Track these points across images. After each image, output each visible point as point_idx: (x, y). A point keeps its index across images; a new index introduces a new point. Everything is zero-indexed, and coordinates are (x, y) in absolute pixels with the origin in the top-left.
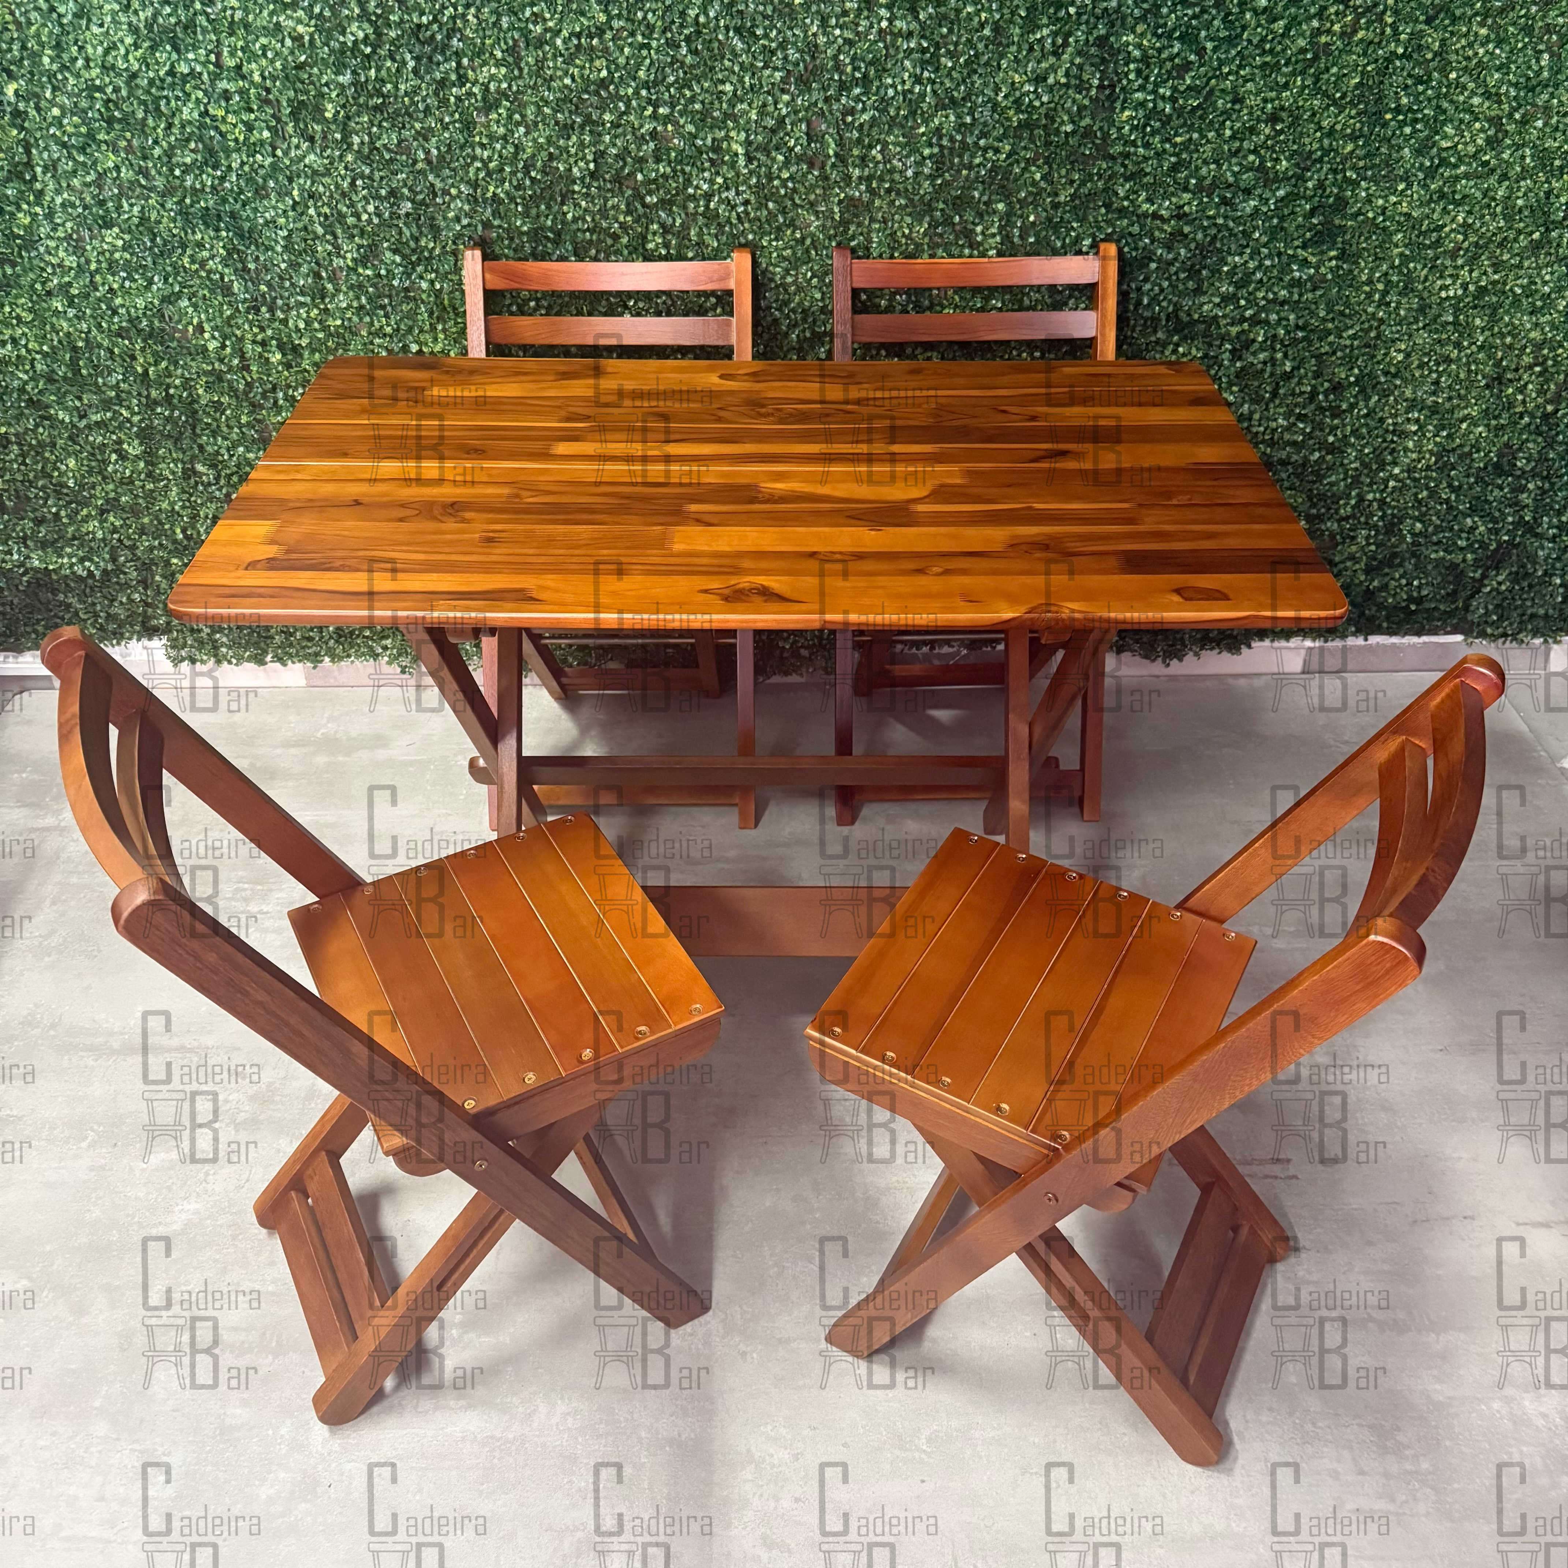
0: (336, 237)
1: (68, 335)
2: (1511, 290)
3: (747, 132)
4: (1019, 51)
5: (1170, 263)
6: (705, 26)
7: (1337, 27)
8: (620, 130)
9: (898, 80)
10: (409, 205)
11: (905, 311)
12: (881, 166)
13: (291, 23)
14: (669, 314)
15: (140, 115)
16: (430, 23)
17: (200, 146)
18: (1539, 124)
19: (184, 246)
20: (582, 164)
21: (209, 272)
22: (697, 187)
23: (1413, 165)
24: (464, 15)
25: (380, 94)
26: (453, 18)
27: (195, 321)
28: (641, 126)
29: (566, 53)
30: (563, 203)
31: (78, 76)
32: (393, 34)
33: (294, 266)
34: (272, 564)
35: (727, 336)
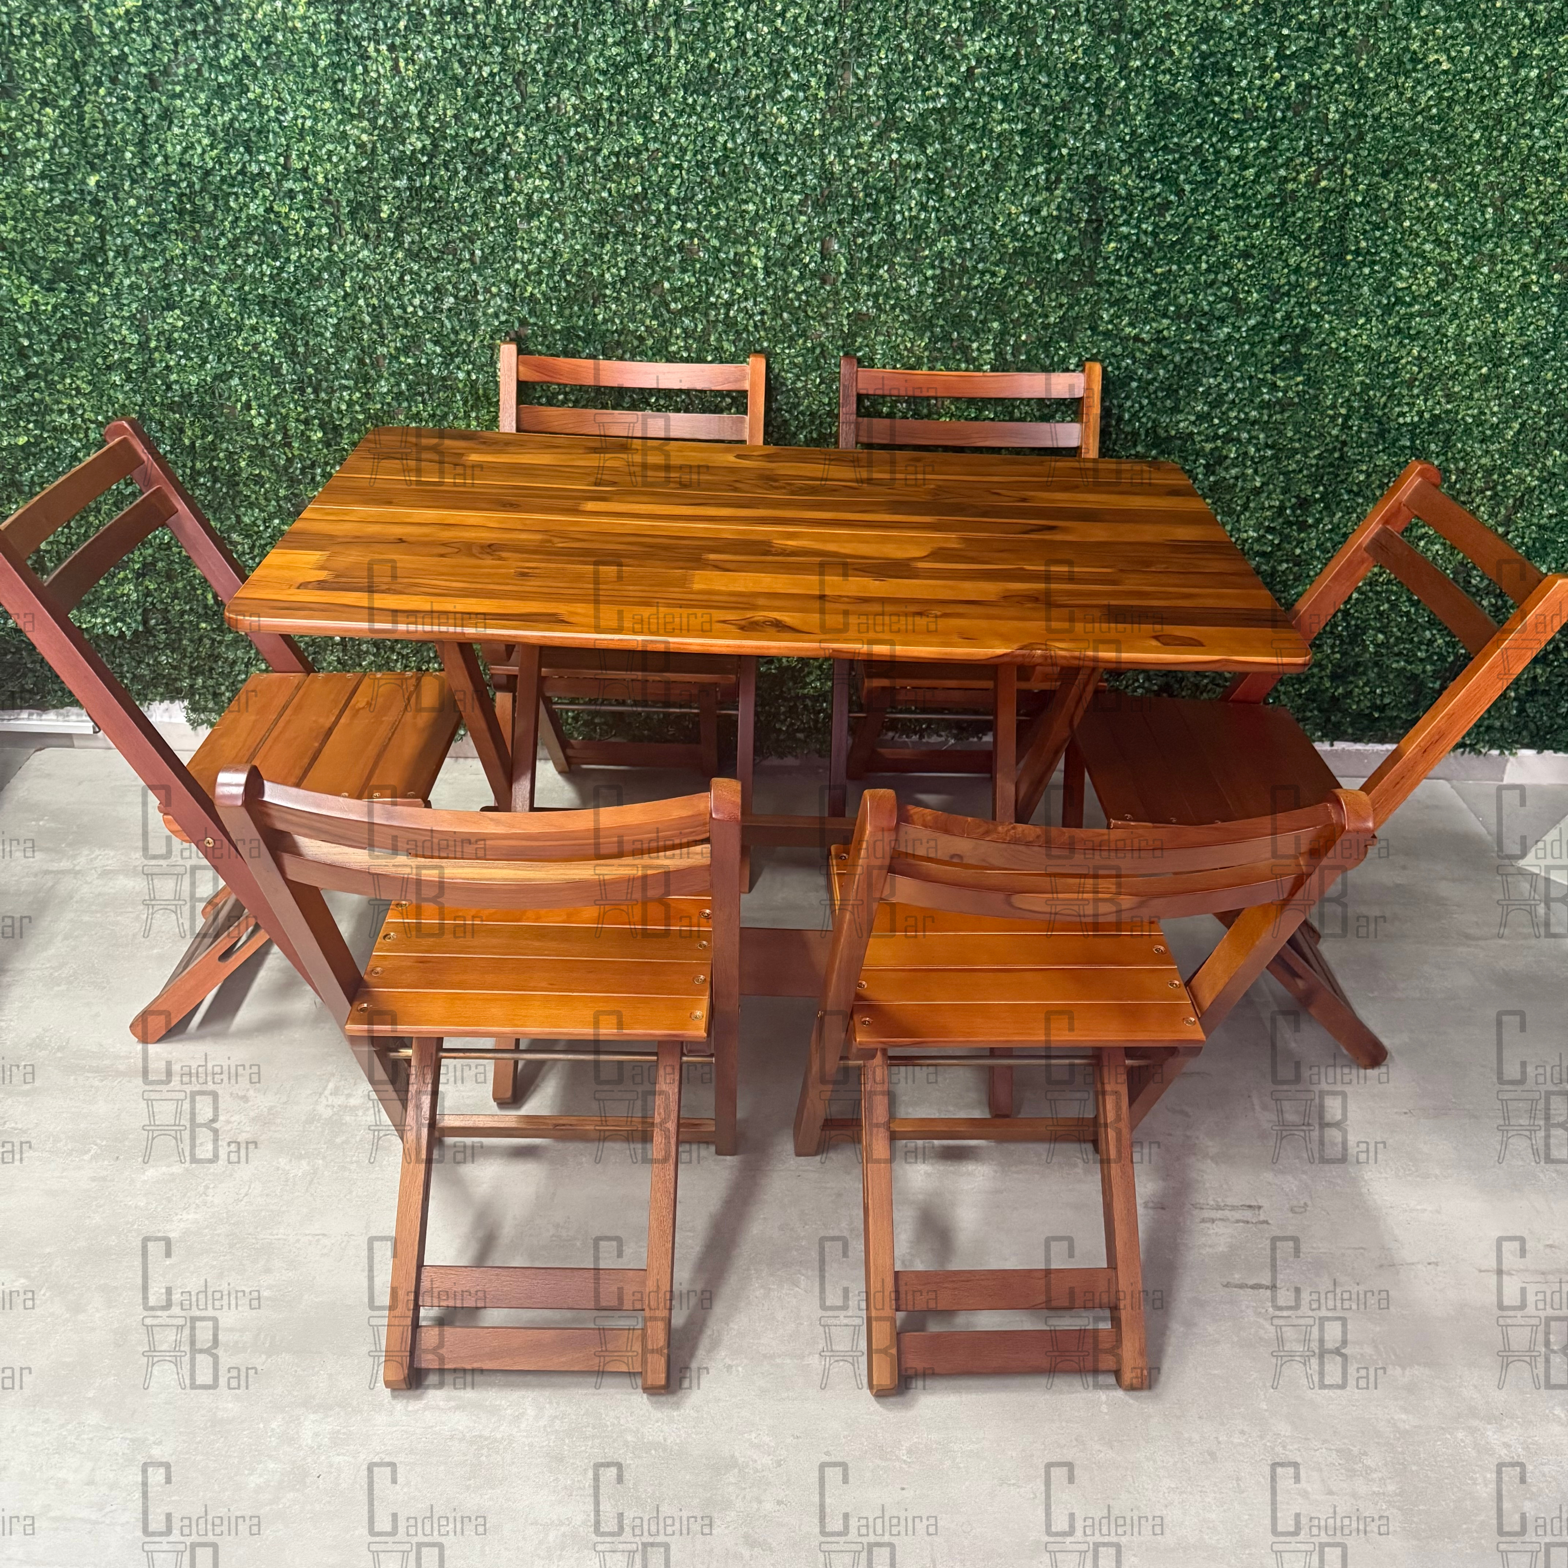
0: (381, 328)
1: (124, 406)
2: (1463, 419)
3: (767, 247)
4: (1016, 185)
5: (1150, 382)
6: (733, 151)
7: (1302, 177)
8: (651, 241)
9: (905, 207)
10: (452, 300)
11: (905, 417)
12: (887, 284)
13: (356, 132)
14: (687, 411)
15: (210, 208)
16: (483, 138)
17: (263, 239)
18: (1485, 270)
19: (240, 329)
20: (614, 270)
21: (261, 354)
22: (718, 297)
23: (1372, 303)
24: (513, 133)
25: (432, 198)
26: (504, 135)
27: (244, 398)
28: (670, 239)
29: (605, 170)
30: (594, 306)
31: (156, 170)
32: (448, 146)
33: (341, 351)
34: (322, 585)
35: (740, 431)
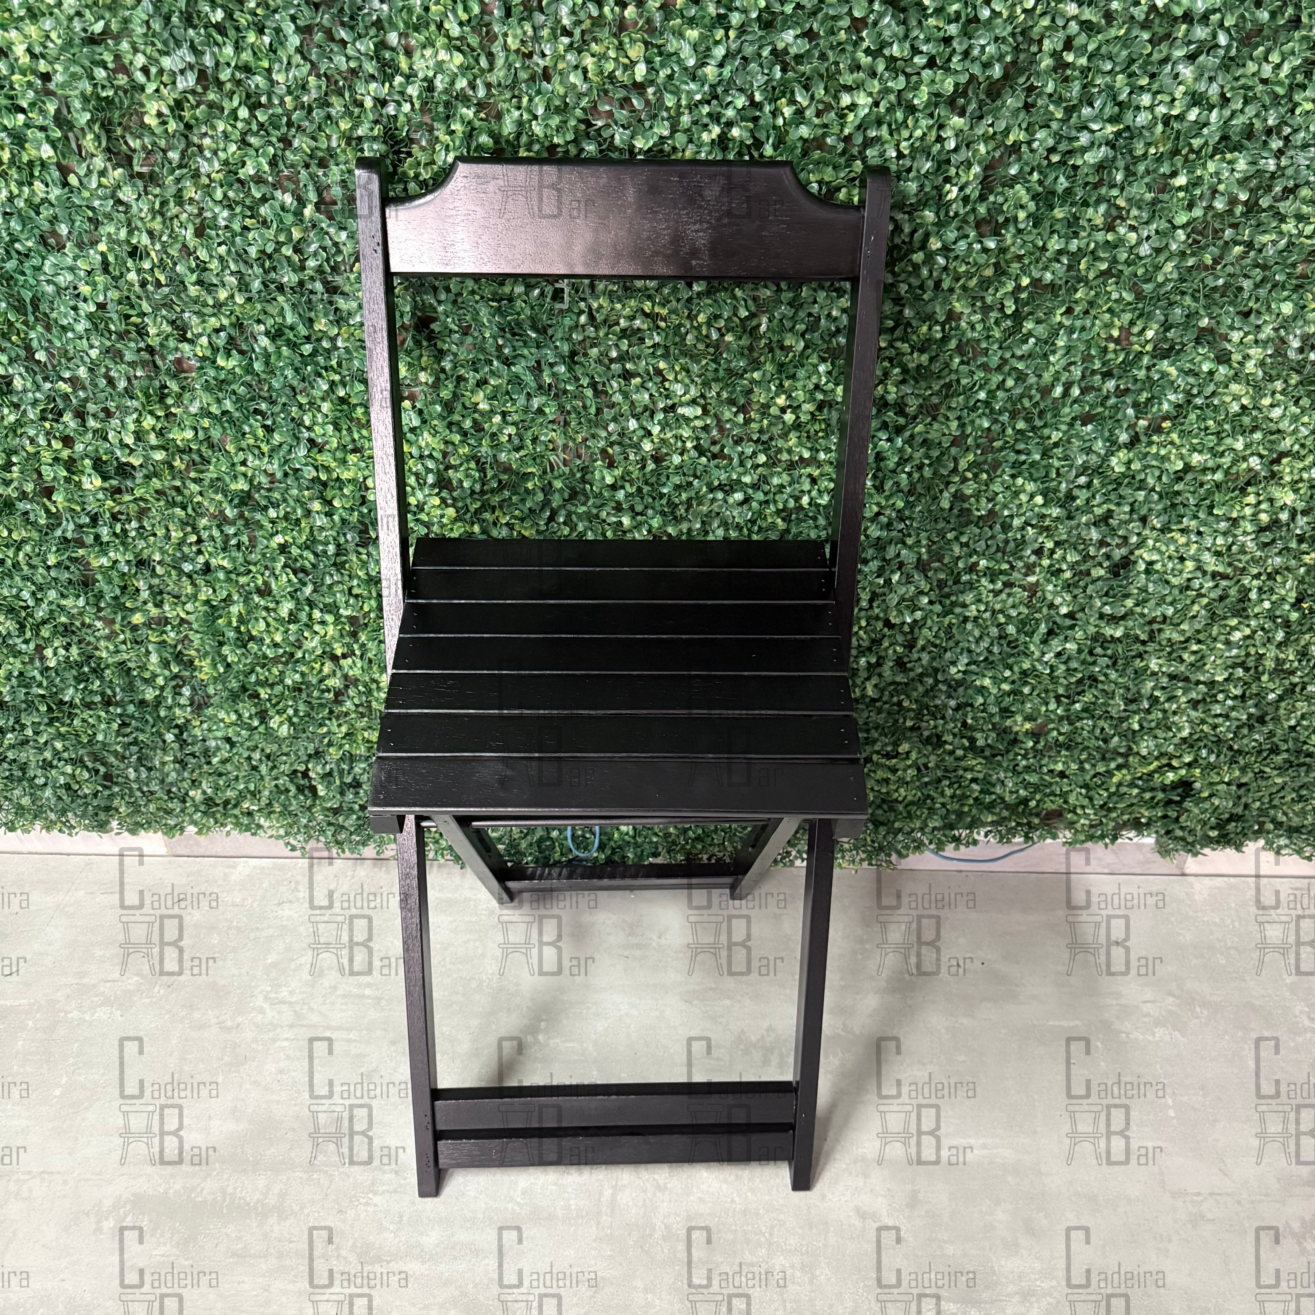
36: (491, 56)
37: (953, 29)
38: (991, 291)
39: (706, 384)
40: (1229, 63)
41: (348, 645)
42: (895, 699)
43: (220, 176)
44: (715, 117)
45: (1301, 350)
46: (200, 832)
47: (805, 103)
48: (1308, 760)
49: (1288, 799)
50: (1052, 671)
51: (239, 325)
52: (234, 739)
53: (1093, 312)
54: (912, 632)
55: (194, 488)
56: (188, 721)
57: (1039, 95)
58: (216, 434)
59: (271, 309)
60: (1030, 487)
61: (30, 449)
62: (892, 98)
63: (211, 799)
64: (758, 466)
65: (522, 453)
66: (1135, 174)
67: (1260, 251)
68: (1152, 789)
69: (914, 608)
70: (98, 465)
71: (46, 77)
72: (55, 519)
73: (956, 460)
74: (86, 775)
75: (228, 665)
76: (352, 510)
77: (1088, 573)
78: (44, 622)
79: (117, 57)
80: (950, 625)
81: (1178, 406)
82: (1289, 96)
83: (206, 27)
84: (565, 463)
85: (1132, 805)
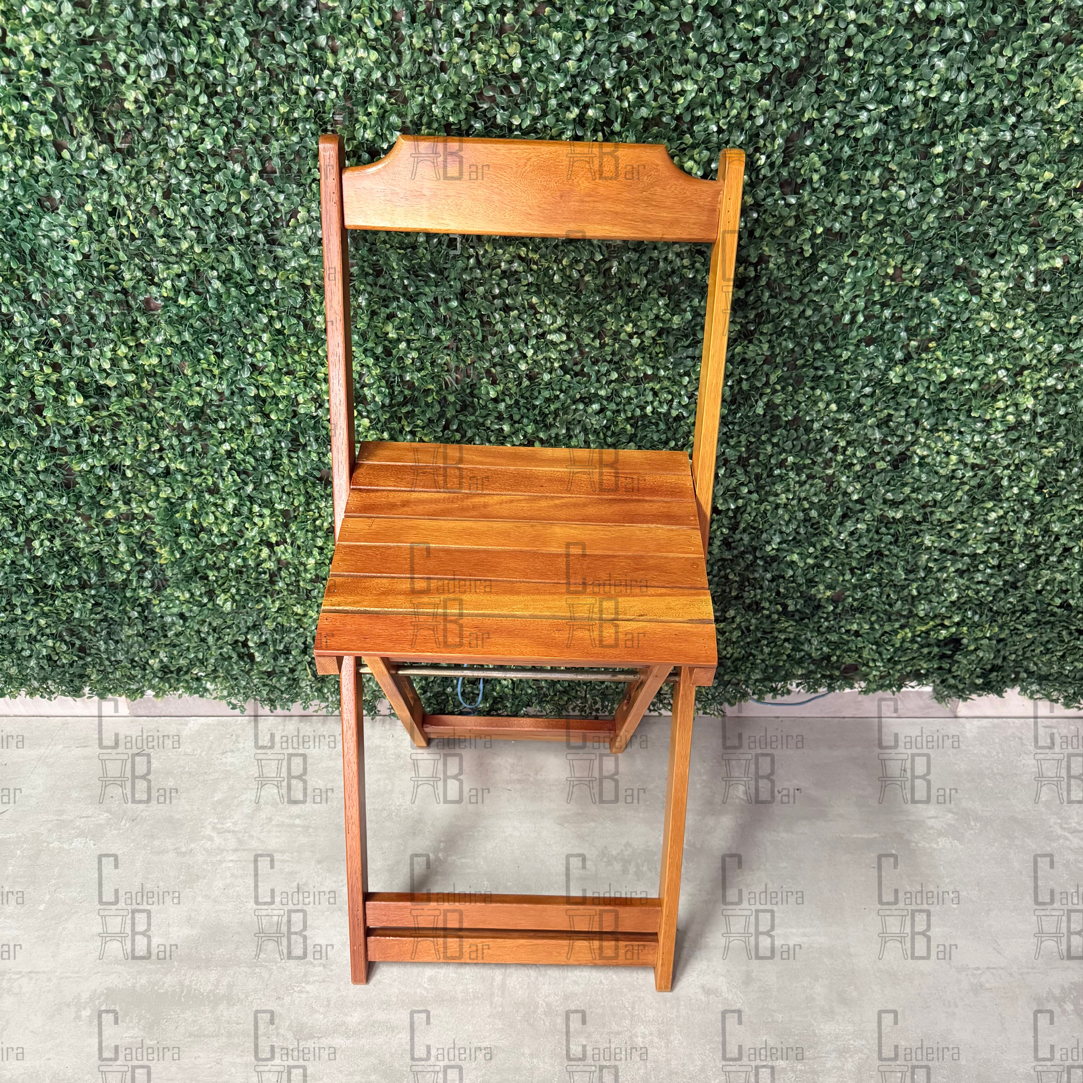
36: (399, 54)
37: (759, 31)
38: (793, 238)
39: (570, 316)
40: (972, 57)
41: (281, 534)
42: (722, 573)
43: (184, 149)
44: (575, 101)
45: (1036, 284)
46: (157, 695)
47: (645, 90)
48: (1052, 619)
49: (1038, 651)
50: (847, 547)
51: (196, 271)
52: (187, 614)
53: (873, 254)
54: (735, 517)
55: (158, 405)
56: (149, 600)
57: (827, 83)
58: (176, 360)
59: (223, 258)
60: (827, 397)
61: (25, 373)
62: (713, 84)
63: (166, 667)
64: (612, 381)
65: (423, 373)
66: (902, 144)
67: (1001, 205)
68: (929, 645)
69: (736, 497)
70: (81, 387)
71: (46, 72)
72: (44, 431)
73: (767, 375)
74: (64, 648)
75: (183, 553)
76: (286, 422)
77: (874, 466)
78: (33, 519)
79: (104, 56)
80: (765, 512)
81: (941, 330)
82: (1020, 81)
83: (174, 32)
84: (457, 381)
85: (913, 658)
